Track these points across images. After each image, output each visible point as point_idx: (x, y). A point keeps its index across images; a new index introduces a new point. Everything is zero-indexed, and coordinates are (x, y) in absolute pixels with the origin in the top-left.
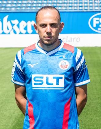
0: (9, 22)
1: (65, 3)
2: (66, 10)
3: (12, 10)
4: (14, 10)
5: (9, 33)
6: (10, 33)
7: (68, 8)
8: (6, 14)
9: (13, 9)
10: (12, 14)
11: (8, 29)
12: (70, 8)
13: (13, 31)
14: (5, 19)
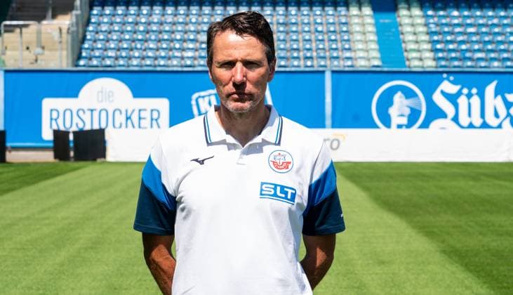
0: (499, 98)
3: (494, 67)
4: (498, 67)
5: (500, 126)
6: (503, 125)
8: (492, 76)
9: (496, 64)
10: (508, 76)
11: (497, 115)
13: (508, 119)
14: (490, 89)
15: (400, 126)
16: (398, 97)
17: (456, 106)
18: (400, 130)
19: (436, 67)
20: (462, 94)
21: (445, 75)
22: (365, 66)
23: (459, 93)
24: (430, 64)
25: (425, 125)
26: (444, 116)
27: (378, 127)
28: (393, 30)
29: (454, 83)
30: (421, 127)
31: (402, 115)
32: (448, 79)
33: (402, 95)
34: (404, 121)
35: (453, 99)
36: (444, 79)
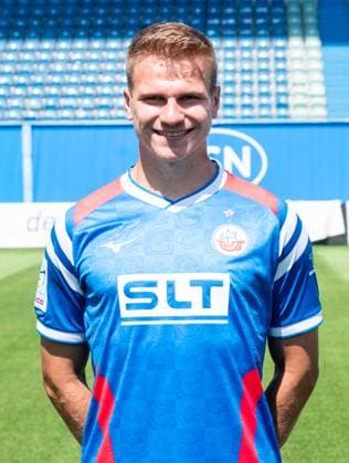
1: (85, 96)
2: (86, 118)
7: (95, 113)
12: (102, 113)
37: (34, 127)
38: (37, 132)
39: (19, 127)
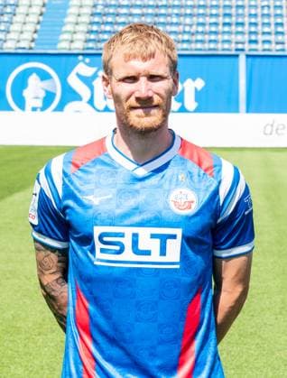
15: (34, 109)
16: (33, 80)
17: (92, 88)
18: (34, 112)
19: (84, 49)
20: (97, 76)
21: (80, 58)
22: (10, 48)
23: (95, 76)
24: (78, 46)
25: (60, 108)
26: (80, 99)
27: (12, 110)
28: (61, 11)
29: (89, 65)
30: (55, 110)
31: (37, 98)
32: (83, 61)
33: (38, 78)
34: (39, 103)
35: (88, 81)
36: (79, 61)
37: (248, 56)
38: (250, 60)
39: (237, 56)
